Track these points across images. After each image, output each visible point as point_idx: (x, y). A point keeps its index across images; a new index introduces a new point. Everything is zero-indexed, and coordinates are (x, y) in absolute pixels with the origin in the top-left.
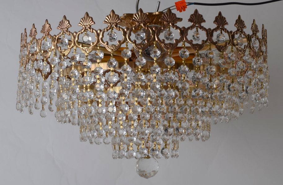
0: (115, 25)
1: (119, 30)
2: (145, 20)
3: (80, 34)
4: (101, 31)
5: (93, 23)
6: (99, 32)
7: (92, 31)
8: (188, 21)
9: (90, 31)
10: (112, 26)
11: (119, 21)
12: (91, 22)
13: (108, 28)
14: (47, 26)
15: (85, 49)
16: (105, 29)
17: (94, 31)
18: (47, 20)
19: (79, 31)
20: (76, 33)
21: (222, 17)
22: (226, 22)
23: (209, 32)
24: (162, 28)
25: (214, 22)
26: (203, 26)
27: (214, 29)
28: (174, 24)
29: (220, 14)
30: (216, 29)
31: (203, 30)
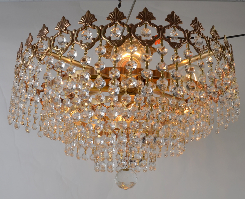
0: (90, 24)
1: (94, 28)
2: (121, 18)
3: (56, 37)
4: (75, 31)
5: (69, 25)
6: (74, 32)
7: (68, 32)
8: (166, 20)
9: (66, 33)
10: (87, 25)
11: (94, 20)
12: (67, 24)
13: (83, 28)
14: (31, 37)
15: (60, 50)
16: (79, 29)
17: (69, 32)
19: (55, 35)
20: (52, 37)
21: (199, 22)
22: (202, 27)
23: (187, 33)
24: (139, 25)
25: (191, 25)
26: (180, 27)
27: (191, 31)
28: (151, 22)
29: (196, 19)
30: (193, 32)
31: (180, 30)
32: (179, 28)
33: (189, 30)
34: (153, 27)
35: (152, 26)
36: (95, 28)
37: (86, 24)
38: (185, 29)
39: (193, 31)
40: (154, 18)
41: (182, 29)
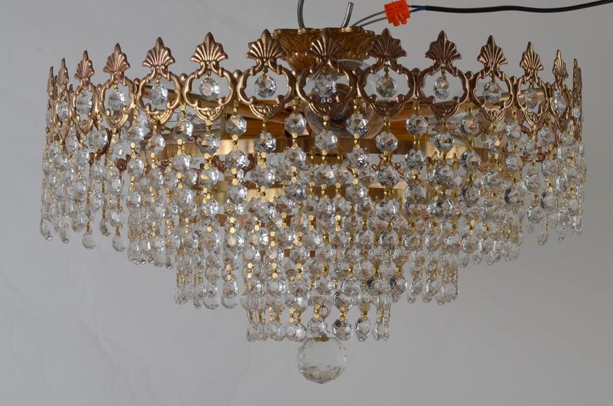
0: (271, 62)
1: (281, 73)
2: (336, 54)
3: (194, 78)
4: (240, 73)
5: (223, 57)
6: (236, 75)
7: (222, 73)
8: (426, 57)
9: (218, 74)
10: (266, 64)
11: (280, 55)
12: (219, 54)
13: (257, 69)
14: (120, 58)
15: (206, 112)
16: (249, 71)
17: (225, 74)
18: (118, 46)
19: (193, 74)
20: (186, 77)
21: (496, 47)
22: (503, 58)
23: (468, 78)
24: (372, 71)
25: (479, 58)
26: (455, 69)
27: (477, 74)
28: (396, 63)
29: (490, 40)
30: (482, 74)
31: (455, 76)
32: (454, 71)
33: (474, 72)
34: (400, 73)
35: (398, 71)
36: (283, 72)
37: (263, 62)
38: (464, 72)
39: (482, 72)
40: (403, 54)
41: (459, 72)
